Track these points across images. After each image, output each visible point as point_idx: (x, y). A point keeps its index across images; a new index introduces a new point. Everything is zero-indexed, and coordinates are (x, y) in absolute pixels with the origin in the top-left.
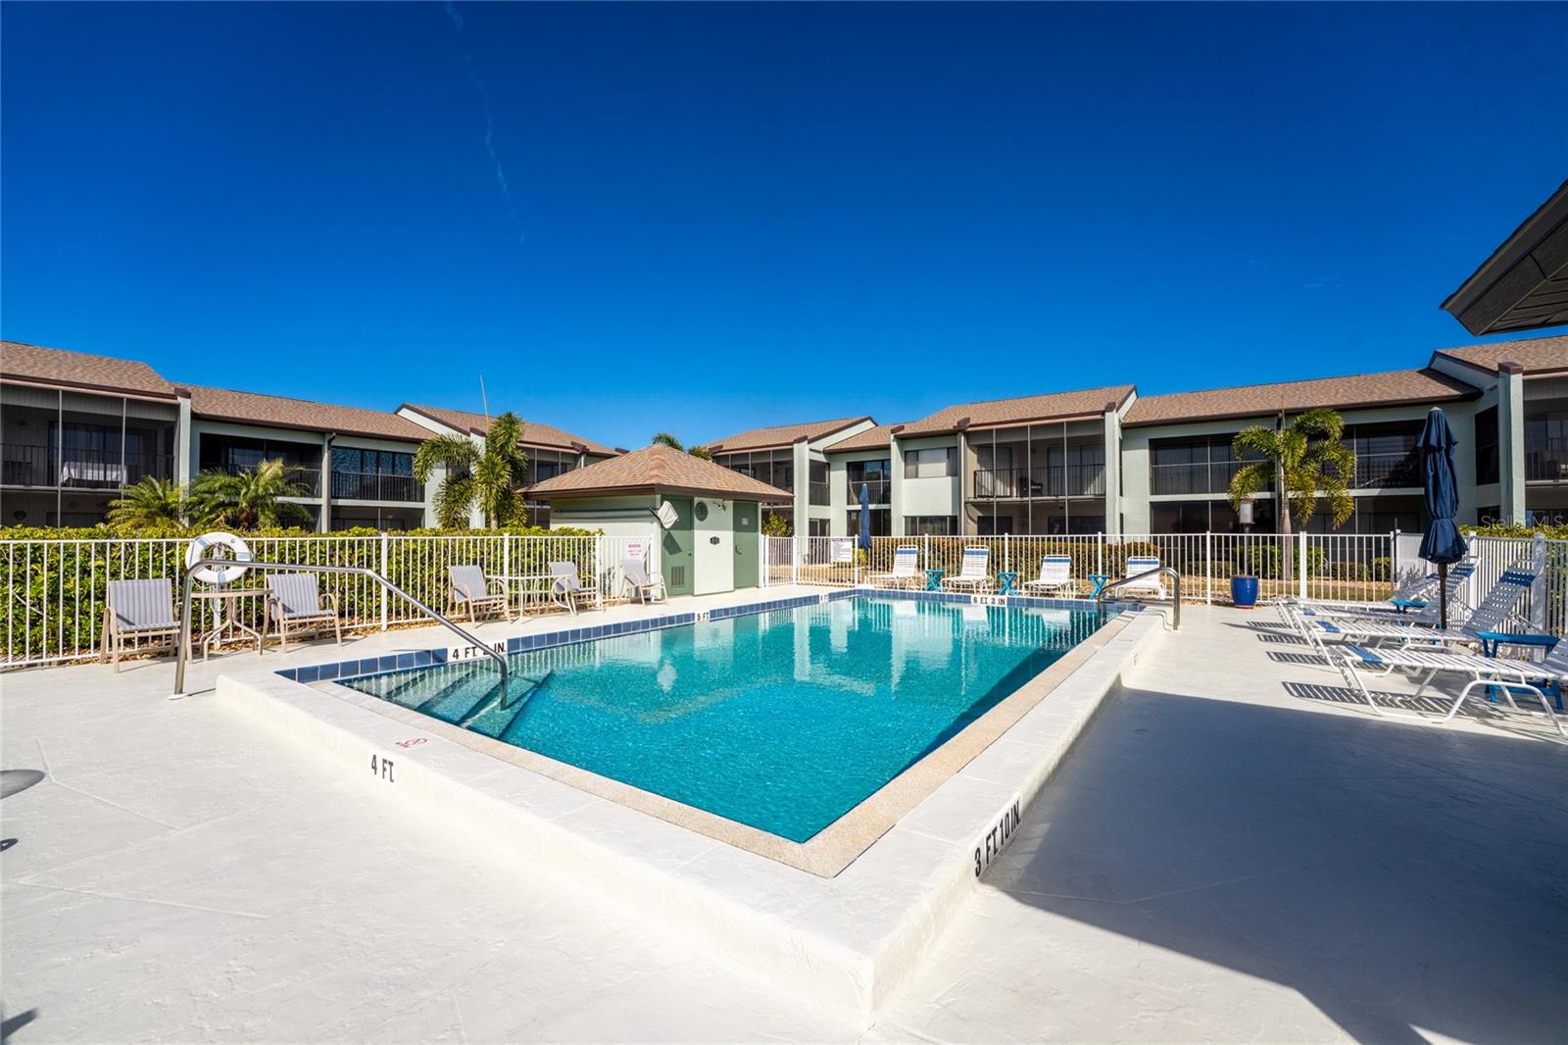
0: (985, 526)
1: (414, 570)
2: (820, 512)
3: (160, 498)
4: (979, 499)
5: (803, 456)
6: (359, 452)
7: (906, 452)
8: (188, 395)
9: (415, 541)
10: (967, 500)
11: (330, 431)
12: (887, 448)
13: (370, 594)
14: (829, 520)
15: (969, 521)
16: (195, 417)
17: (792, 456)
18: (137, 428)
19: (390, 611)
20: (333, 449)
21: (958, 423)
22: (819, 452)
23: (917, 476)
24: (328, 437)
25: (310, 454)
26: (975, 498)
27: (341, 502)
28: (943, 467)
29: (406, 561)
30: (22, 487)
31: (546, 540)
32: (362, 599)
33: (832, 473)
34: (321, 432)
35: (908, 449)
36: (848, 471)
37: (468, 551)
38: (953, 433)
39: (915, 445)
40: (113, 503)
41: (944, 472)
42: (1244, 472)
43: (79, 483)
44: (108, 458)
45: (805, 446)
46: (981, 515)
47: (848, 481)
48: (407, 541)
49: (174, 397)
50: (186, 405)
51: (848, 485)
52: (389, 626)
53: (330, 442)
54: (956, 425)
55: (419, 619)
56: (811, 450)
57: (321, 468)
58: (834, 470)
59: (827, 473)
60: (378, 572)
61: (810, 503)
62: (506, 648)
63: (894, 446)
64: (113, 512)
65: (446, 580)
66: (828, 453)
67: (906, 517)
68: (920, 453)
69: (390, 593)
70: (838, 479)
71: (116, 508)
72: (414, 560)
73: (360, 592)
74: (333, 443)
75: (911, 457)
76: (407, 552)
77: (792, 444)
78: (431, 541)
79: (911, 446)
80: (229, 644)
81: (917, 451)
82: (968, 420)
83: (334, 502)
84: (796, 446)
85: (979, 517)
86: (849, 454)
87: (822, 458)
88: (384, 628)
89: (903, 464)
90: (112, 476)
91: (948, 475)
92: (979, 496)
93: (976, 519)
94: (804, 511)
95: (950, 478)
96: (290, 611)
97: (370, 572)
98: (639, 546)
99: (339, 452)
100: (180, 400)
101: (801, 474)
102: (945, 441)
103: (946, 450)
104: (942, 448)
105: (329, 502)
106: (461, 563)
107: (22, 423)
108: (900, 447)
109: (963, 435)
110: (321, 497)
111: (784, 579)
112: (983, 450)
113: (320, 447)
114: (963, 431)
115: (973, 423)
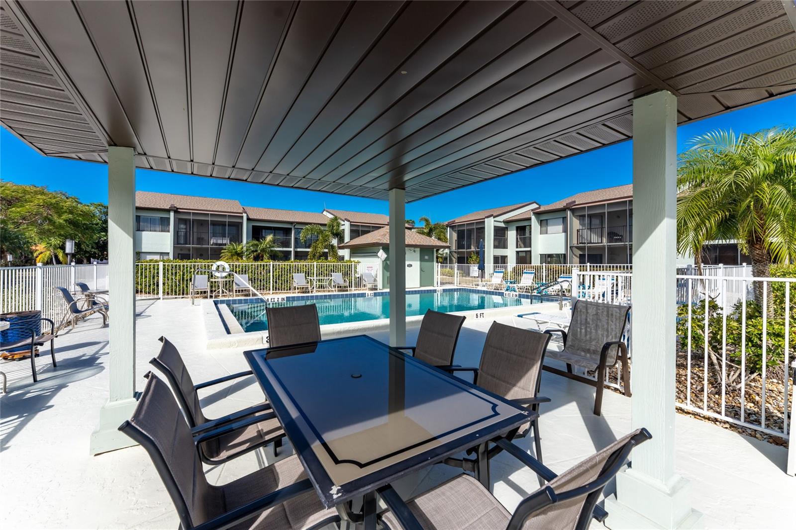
0: (582, 259)
1: (284, 275)
2: (500, 252)
3: (235, 250)
4: (581, 245)
5: (490, 225)
7: (541, 221)
8: (246, 213)
9: (285, 265)
10: (571, 245)
12: (530, 219)
14: (507, 256)
15: (574, 256)
16: (249, 219)
17: (484, 224)
18: (231, 224)
20: (295, 228)
21: (567, 204)
22: (501, 222)
23: (547, 233)
24: (294, 225)
25: (287, 231)
26: (578, 244)
27: (299, 250)
28: (560, 228)
29: (282, 271)
30: (200, 246)
31: (334, 265)
32: (267, 284)
33: (508, 232)
34: (291, 223)
35: (542, 219)
36: (517, 230)
37: (303, 268)
38: (564, 210)
39: (544, 217)
40: (222, 251)
41: (561, 231)
43: (216, 244)
44: (223, 236)
45: (492, 219)
46: (581, 253)
47: (517, 236)
48: (282, 264)
49: (242, 213)
50: (245, 215)
51: (517, 238)
52: (273, 293)
53: (294, 226)
54: (565, 205)
55: (285, 291)
56: (495, 221)
57: (291, 237)
58: (511, 230)
59: (506, 232)
61: (494, 248)
62: (285, 299)
63: (533, 218)
64: (222, 254)
65: (293, 278)
66: (505, 222)
67: (541, 255)
68: (548, 221)
70: (512, 235)
71: (224, 253)
72: (284, 271)
73: (266, 282)
74: (296, 227)
75: (543, 223)
76: (282, 268)
77: (484, 219)
78: (290, 265)
79: (543, 217)
80: (224, 296)
81: (547, 220)
82: (575, 202)
83: (296, 250)
84: (486, 219)
85: (580, 255)
86: (517, 222)
87: (503, 225)
88: (271, 293)
89: (540, 227)
90: (225, 242)
91: (563, 232)
92: (580, 243)
93: (578, 256)
94: (490, 252)
95: (564, 233)
96: (239, 286)
98: (372, 267)
99: (297, 230)
100: (244, 214)
101: (490, 234)
102: (559, 214)
103: (562, 219)
104: (561, 218)
105: (294, 250)
106: (301, 273)
107: (202, 225)
108: (537, 218)
109: (570, 210)
110: (291, 248)
111: (450, 283)
112: (581, 217)
113: (291, 229)
114: (568, 209)
115: (577, 203)
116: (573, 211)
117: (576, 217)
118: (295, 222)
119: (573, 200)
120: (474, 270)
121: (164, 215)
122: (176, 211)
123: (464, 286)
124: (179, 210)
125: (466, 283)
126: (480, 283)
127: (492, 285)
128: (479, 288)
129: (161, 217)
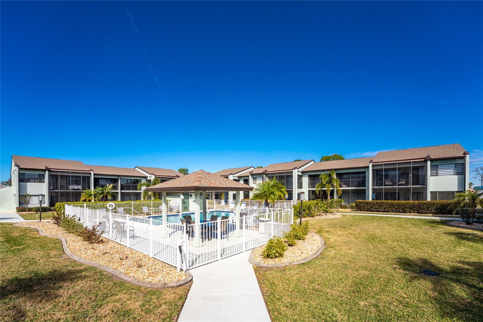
6: (126, 180)
8: (93, 171)
11: (120, 176)
12: (248, 176)
13: (131, 211)
16: (94, 174)
18: (84, 178)
19: (134, 214)
20: (120, 179)
24: (120, 177)
25: (116, 181)
27: (123, 191)
28: (261, 181)
34: (118, 176)
36: (244, 181)
39: (255, 176)
42: (318, 184)
43: (73, 189)
44: (78, 184)
49: (90, 171)
50: (92, 173)
53: (120, 178)
54: (263, 171)
56: (233, 177)
57: (118, 183)
60: (132, 208)
61: (298, 188)
63: (250, 176)
65: (142, 209)
69: (134, 211)
77: (228, 175)
90: (79, 188)
97: (130, 208)
98: (176, 202)
99: (122, 180)
102: (261, 175)
104: (261, 177)
105: (120, 191)
107: (62, 177)
108: (252, 176)
109: (265, 174)
110: (118, 190)
111: (212, 208)
112: (269, 177)
113: (118, 179)
114: (264, 173)
115: (268, 171)
116: (266, 174)
117: (267, 177)
118: (121, 175)
119: (266, 169)
120: (223, 202)
121: (42, 173)
122: (49, 170)
123: (218, 209)
124: (51, 170)
125: (219, 208)
126: (225, 208)
127: (230, 209)
128: (225, 210)
129: (39, 174)
